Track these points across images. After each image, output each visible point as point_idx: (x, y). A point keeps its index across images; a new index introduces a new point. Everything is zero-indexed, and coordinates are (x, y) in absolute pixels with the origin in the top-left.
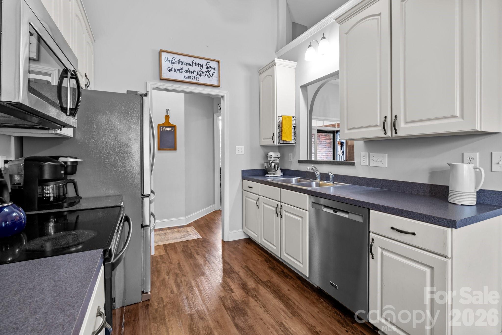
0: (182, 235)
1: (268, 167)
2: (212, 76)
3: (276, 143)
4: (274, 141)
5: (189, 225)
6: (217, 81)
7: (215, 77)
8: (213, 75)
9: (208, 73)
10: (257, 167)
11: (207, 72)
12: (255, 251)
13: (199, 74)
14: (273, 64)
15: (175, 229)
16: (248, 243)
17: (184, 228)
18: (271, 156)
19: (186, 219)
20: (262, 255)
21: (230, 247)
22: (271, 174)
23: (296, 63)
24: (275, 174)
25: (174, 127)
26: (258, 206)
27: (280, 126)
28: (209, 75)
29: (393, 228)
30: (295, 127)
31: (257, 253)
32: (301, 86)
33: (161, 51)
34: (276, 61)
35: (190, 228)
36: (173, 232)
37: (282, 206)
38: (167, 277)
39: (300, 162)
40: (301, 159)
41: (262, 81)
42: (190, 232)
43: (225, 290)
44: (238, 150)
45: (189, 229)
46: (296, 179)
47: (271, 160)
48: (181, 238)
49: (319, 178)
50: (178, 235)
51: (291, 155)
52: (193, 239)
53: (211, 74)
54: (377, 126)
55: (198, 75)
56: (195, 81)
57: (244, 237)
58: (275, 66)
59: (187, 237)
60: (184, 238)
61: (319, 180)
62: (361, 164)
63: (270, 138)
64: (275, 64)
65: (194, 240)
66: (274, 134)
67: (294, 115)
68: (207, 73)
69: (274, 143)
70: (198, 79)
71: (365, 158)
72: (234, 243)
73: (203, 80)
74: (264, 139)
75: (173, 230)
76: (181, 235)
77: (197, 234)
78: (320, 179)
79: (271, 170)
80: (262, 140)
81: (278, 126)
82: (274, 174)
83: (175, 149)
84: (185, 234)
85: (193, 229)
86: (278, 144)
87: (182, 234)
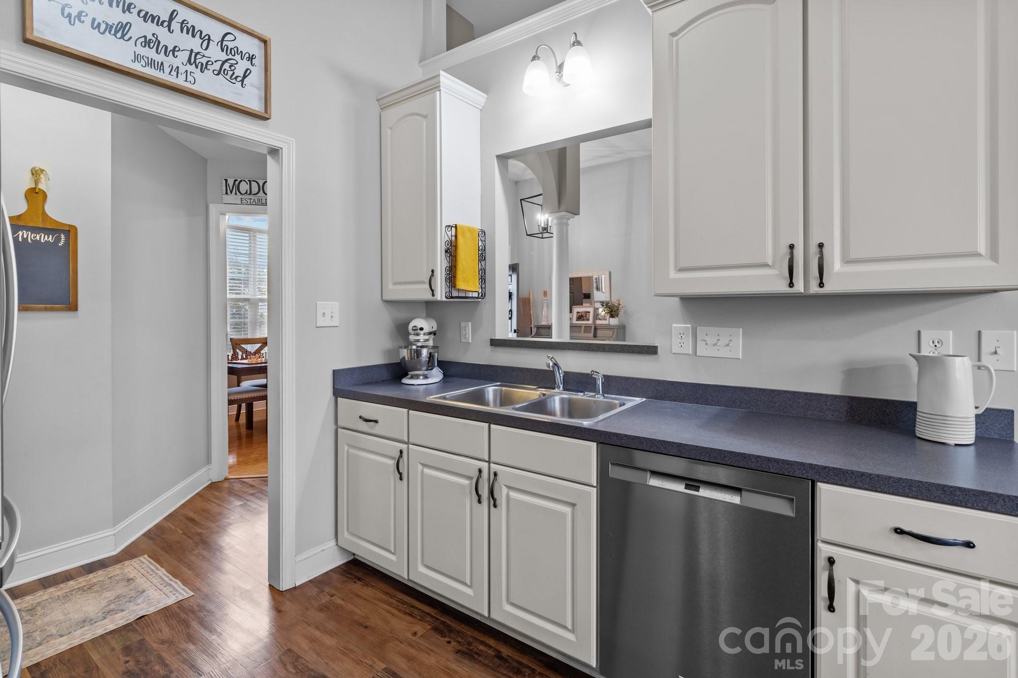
0: (110, 602)
1: (411, 359)
2: (242, 81)
3: (440, 295)
4: (433, 291)
5: (130, 553)
6: (260, 99)
7: (252, 85)
8: (245, 77)
9: (230, 67)
10: (375, 358)
11: (224, 62)
12: (390, 604)
13: (195, 62)
14: (432, 86)
15: (71, 583)
16: (359, 579)
17: (110, 569)
18: (421, 329)
19: (114, 535)
20: (416, 612)
21: (307, 609)
22: (417, 377)
23: (485, 96)
24: (428, 378)
25: (70, 232)
26: (400, 474)
27: (452, 251)
28: (230, 73)
29: (899, 531)
30: (482, 257)
31: (399, 610)
32: (497, 156)
34: (442, 79)
35: (135, 562)
36: (66, 597)
37: (495, 475)
39: (496, 343)
40: (499, 336)
41: (391, 128)
42: (141, 582)
44: (324, 314)
45: (131, 568)
46: (496, 388)
47: (418, 341)
48: (108, 613)
49: (564, 387)
50: (91, 605)
51: (468, 325)
52: (161, 606)
53: (239, 72)
54: (765, 265)
55: (190, 64)
57: (338, 561)
58: (438, 93)
59: (132, 607)
60: (122, 611)
61: (561, 389)
63: (423, 282)
64: (437, 87)
65: (166, 612)
66: (433, 271)
67: (480, 226)
68: (226, 66)
69: (433, 295)
70: (190, 78)
71: (683, 337)
72: (314, 591)
73: (206, 83)
74: (395, 284)
75: (62, 586)
76: (104, 603)
77: (170, 585)
78: (567, 388)
79: (419, 367)
80: (391, 286)
81: (444, 252)
82: (426, 377)
83: (72, 306)
84: (119, 592)
85: (151, 566)
86: (444, 299)
87: (110, 595)
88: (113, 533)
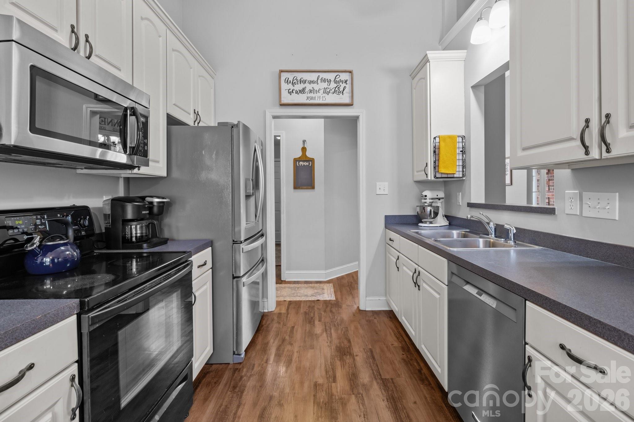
0: (315, 293)
1: (421, 213)
2: (343, 92)
3: (431, 177)
4: (427, 175)
5: (329, 282)
6: (350, 97)
7: (347, 93)
8: (344, 90)
9: (338, 89)
10: (409, 210)
11: (336, 88)
12: (393, 331)
13: (326, 92)
14: (425, 60)
15: (311, 285)
16: (390, 318)
17: (321, 284)
18: (426, 196)
19: (325, 273)
20: (401, 338)
21: (363, 319)
22: (426, 222)
23: (466, 51)
24: (433, 224)
25: (312, 160)
26: (398, 268)
27: (436, 152)
28: (338, 91)
29: (562, 347)
30: (463, 152)
32: (472, 87)
33: (282, 71)
34: (429, 55)
35: (328, 285)
36: (307, 288)
37: (419, 273)
38: (272, 341)
39: (471, 205)
40: (473, 201)
41: (415, 89)
42: (326, 291)
43: (327, 375)
44: (380, 188)
45: (326, 286)
46: (458, 232)
47: (426, 203)
48: (312, 295)
49: (493, 233)
50: (310, 292)
51: (459, 195)
52: (325, 299)
53: (341, 89)
54: (571, 139)
55: (324, 93)
56: (321, 101)
57: (387, 309)
58: (428, 64)
59: (318, 296)
60: (316, 296)
61: (493, 236)
62: (566, 212)
63: (421, 171)
64: (428, 61)
65: (325, 302)
66: (427, 164)
67: (463, 134)
68: (337, 89)
69: (427, 177)
70: (324, 99)
71: (573, 201)
72: (371, 314)
73: (332, 98)
74: (417, 172)
75: (308, 284)
76: (313, 293)
77: (331, 294)
78: (495, 234)
79: (426, 217)
80: (416, 173)
81: (432, 152)
82: (431, 223)
83: (313, 187)
84: (319, 291)
85: (331, 287)
86: (433, 178)
87: (316, 291)
88: (325, 272)
